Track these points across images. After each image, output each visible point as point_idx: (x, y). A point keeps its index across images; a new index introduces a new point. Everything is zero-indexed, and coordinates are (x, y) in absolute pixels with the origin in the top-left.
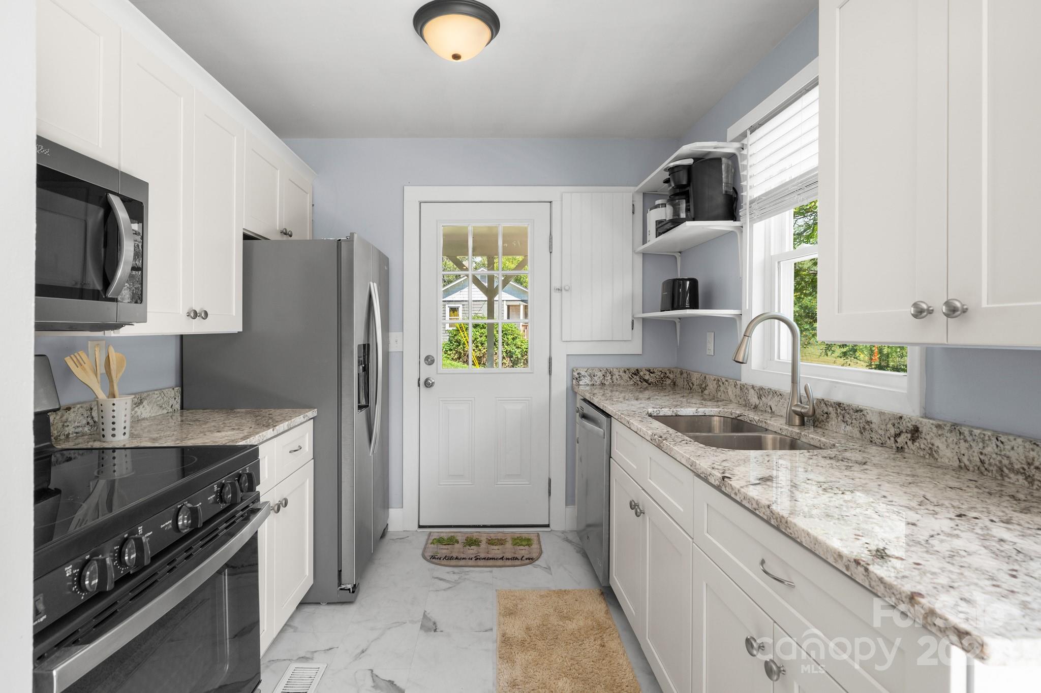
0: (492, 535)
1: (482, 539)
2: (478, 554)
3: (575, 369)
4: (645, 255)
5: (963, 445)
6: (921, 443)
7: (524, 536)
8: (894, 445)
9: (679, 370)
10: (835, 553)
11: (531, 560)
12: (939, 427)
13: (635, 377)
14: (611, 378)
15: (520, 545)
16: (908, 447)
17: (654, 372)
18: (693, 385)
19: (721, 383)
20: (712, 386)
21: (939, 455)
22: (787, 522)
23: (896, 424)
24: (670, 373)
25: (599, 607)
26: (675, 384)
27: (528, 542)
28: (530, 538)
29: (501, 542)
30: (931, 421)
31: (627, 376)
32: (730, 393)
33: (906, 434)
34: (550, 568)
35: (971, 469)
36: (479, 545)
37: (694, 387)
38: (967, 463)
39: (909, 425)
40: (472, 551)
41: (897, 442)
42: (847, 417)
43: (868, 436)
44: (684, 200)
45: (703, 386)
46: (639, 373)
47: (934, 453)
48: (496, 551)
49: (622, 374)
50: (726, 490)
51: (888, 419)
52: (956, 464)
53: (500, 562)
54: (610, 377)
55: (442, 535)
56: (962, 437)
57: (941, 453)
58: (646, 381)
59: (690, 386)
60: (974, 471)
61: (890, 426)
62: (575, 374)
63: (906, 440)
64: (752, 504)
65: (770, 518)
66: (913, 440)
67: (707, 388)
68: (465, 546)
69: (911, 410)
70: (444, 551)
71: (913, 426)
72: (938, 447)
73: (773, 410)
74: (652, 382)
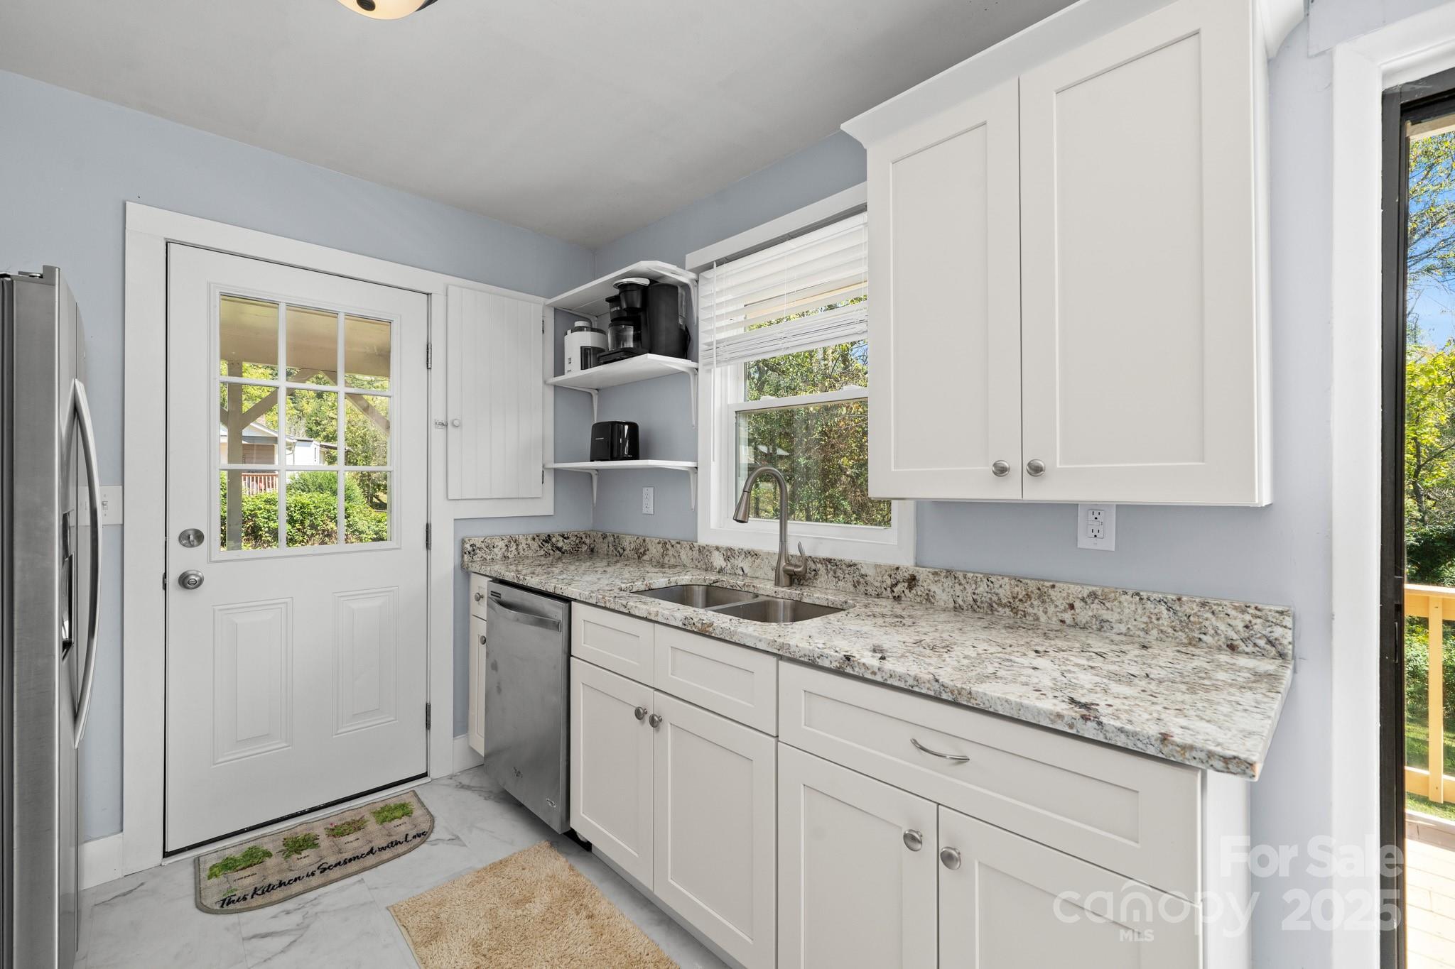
0: (331, 820)
1: (316, 832)
2: (323, 861)
3: (467, 540)
4: (557, 388)
5: (958, 587)
6: (919, 590)
7: (392, 803)
8: (890, 595)
9: (600, 534)
10: (1051, 714)
11: (422, 836)
12: (935, 574)
13: (546, 545)
14: (517, 549)
15: (393, 819)
16: (905, 595)
17: (568, 538)
18: (624, 550)
19: (669, 546)
20: (655, 550)
21: (935, 599)
22: (970, 693)
23: (893, 575)
24: (586, 537)
25: (558, 864)
26: (592, 550)
27: (404, 810)
28: (403, 802)
29: (356, 826)
30: (928, 570)
31: (536, 544)
32: (683, 557)
33: (903, 584)
34: (458, 838)
35: (965, 608)
36: (315, 846)
37: (626, 552)
38: (961, 603)
39: (906, 574)
40: (307, 859)
41: (894, 592)
42: (839, 573)
43: (863, 589)
44: (632, 327)
45: (642, 550)
46: (550, 540)
47: (931, 598)
48: (353, 843)
49: (530, 542)
50: (854, 671)
51: (884, 571)
52: (952, 605)
53: (371, 860)
54: (515, 547)
55: (227, 853)
56: (957, 581)
57: (937, 597)
58: (559, 549)
59: (619, 552)
60: (967, 610)
61: (886, 577)
62: (468, 546)
63: (903, 589)
64: (906, 681)
65: (941, 692)
66: (910, 588)
67: (647, 553)
68: (288, 856)
69: (906, 562)
70: (246, 881)
71: (910, 575)
72: (934, 592)
73: (746, 572)
74: (566, 550)
